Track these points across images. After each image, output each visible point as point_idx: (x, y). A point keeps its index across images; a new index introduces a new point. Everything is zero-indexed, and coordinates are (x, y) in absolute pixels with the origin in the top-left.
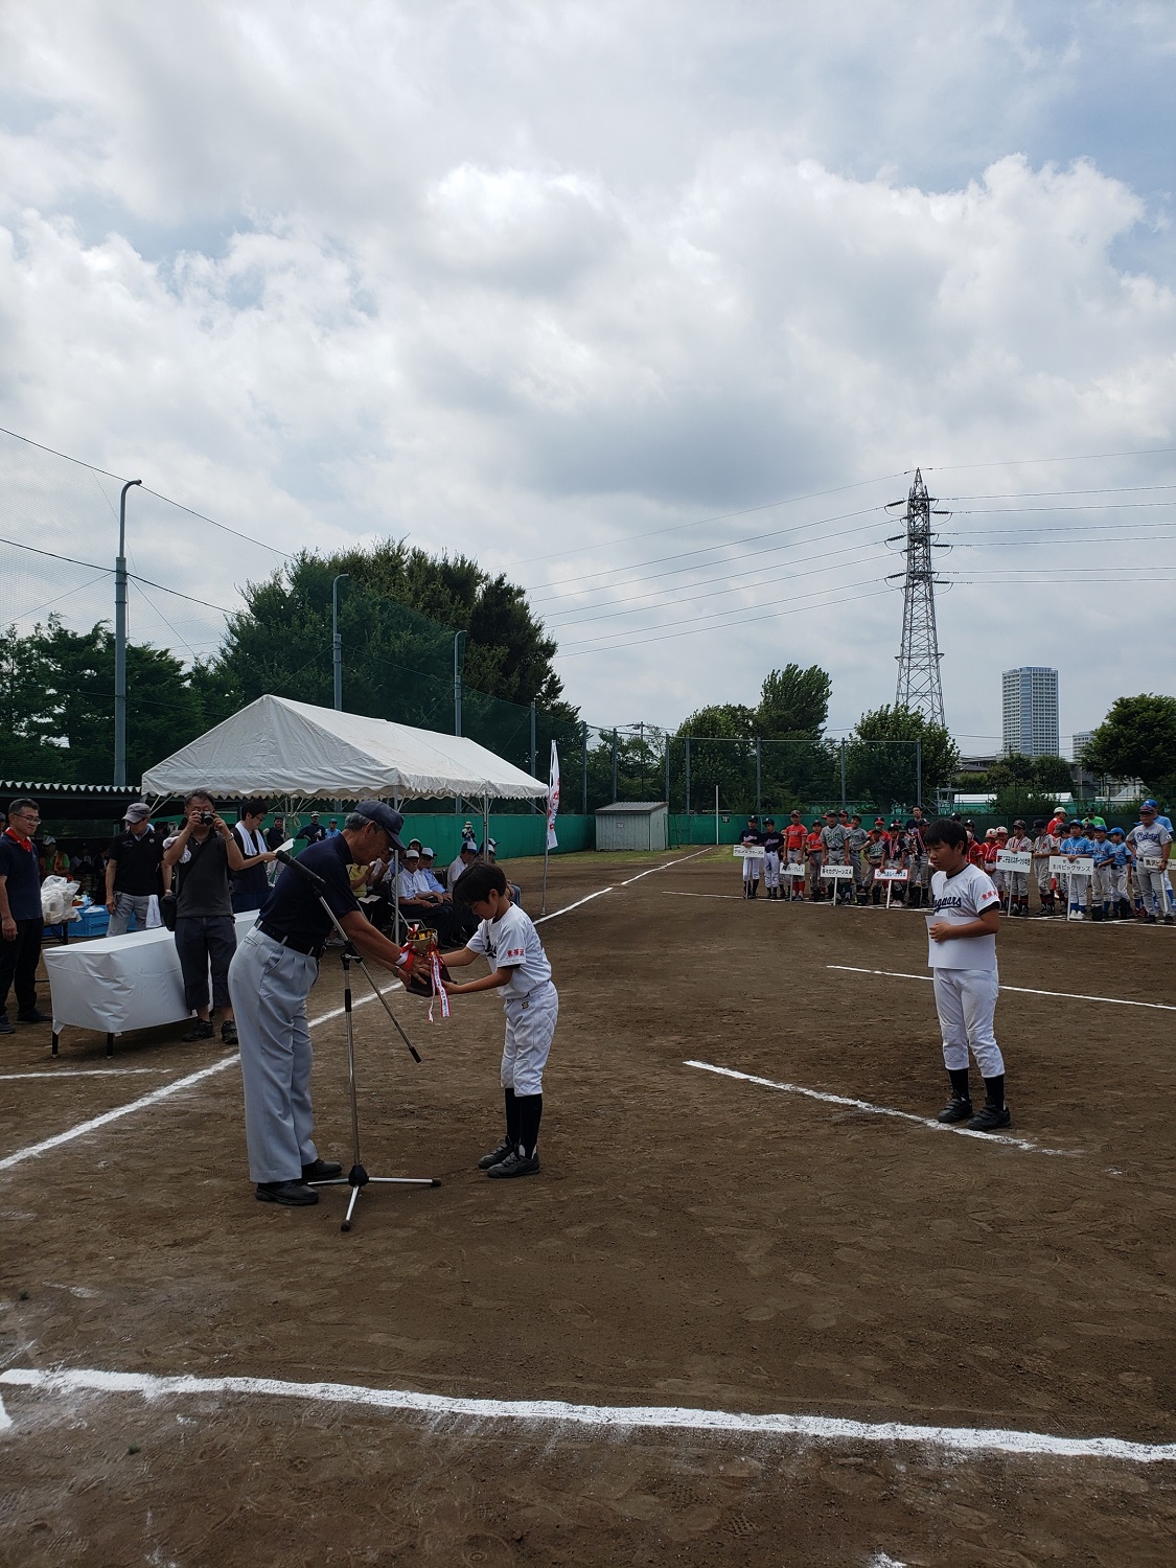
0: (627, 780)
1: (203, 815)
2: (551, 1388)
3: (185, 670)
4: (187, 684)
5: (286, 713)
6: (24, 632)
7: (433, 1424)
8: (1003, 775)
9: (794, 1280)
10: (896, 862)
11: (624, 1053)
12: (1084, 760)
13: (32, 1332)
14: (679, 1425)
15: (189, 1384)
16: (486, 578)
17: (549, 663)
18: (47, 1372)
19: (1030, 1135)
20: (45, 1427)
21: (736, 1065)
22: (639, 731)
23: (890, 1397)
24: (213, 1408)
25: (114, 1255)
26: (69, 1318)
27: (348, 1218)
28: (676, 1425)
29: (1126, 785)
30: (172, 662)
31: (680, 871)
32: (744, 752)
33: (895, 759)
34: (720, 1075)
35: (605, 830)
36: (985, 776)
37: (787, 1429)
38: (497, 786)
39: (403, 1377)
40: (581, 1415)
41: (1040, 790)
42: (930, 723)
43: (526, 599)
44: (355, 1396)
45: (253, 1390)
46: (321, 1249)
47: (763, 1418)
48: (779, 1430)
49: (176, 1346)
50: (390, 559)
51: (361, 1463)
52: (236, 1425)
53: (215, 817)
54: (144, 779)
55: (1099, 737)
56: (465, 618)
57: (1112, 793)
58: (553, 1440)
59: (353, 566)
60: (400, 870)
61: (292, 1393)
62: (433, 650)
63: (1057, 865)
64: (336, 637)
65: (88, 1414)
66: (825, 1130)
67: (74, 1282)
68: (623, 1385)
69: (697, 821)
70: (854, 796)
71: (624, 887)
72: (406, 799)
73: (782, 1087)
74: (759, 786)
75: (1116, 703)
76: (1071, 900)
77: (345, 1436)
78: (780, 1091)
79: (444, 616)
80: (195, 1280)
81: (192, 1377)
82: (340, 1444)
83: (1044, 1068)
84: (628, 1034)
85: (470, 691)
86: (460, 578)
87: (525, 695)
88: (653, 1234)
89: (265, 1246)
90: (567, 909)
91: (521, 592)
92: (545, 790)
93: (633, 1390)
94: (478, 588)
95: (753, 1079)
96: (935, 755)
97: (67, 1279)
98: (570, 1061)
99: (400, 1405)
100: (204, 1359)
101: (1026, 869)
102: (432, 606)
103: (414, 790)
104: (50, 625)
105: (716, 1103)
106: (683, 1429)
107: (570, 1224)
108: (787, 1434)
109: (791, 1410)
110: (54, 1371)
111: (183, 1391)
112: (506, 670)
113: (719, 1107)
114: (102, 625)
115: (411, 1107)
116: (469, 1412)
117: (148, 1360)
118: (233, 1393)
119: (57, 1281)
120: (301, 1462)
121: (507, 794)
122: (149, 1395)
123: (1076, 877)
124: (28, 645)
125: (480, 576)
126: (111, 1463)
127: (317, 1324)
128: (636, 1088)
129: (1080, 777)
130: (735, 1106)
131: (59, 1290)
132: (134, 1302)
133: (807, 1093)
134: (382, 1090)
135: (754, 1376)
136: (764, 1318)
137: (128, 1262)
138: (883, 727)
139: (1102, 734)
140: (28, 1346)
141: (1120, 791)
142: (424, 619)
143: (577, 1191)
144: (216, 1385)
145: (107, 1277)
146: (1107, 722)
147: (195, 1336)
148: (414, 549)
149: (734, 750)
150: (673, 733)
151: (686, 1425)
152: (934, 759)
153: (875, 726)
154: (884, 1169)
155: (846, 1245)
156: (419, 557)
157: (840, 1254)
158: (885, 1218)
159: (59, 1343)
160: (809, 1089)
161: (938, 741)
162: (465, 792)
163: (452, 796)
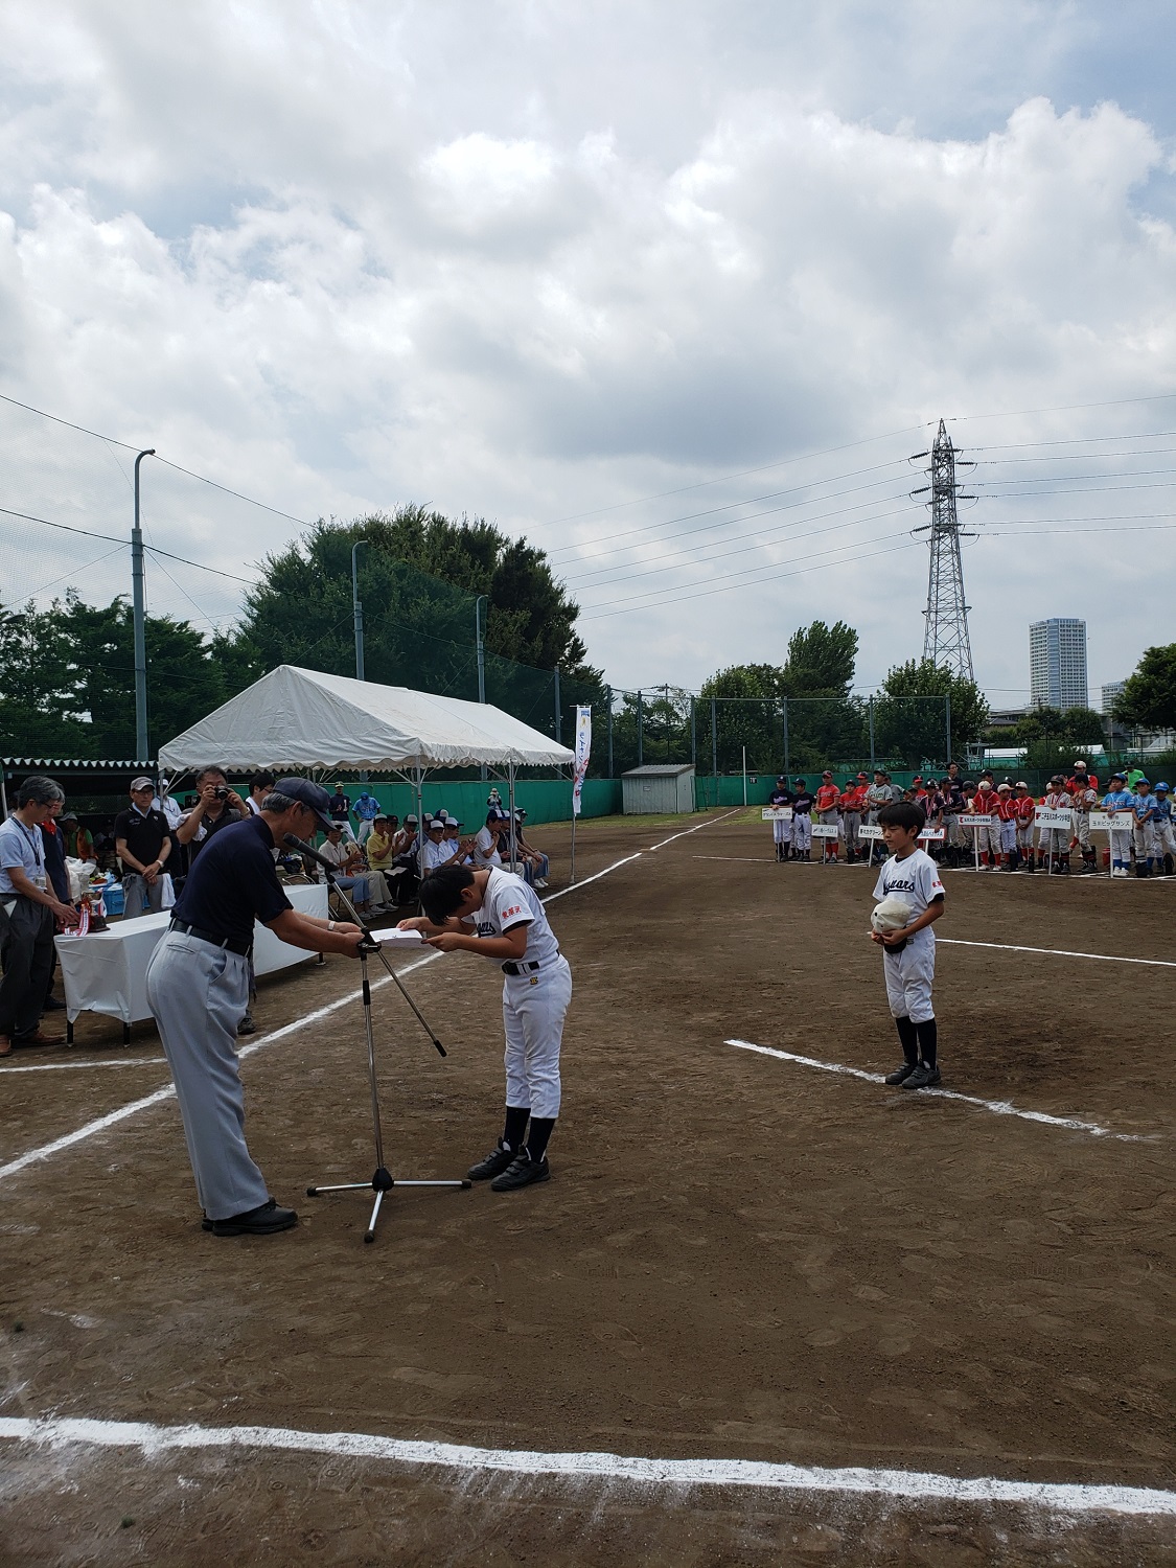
0: (653, 743)
1: (217, 790)
2: (597, 1435)
3: (206, 641)
4: (208, 656)
5: (303, 683)
6: (43, 608)
7: (465, 1485)
8: (1034, 729)
9: (860, 1295)
10: (935, 821)
11: (661, 1032)
12: (1115, 711)
13: (25, 1370)
14: (744, 1482)
15: (194, 1436)
16: (507, 542)
17: (571, 627)
18: (39, 1421)
19: (1101, 1117)
20: (32, 1491)
21: (779, 1044)
22: (663, 693)
23: (980, 1444)
24: (218, 1466)
25: (120, 1275)
26: (66, 1353)
27: (371, 1228)
28: (739, 1482)
29: (1158, 736)
30: (193, 634)
31: (710, 834)
32: (771, 712)
33: (925, 715)
34: (764, 1055)
35: (633, 794)
36: (1015, 730)
37: (864, 1487)
38: (523, 753)
39: (431, 1423)
40: (632, 1470)
41: (1072, 743)
42: (959, 678)
43: (547, 562)
44: (378, 1450)
45: (264, 1443)
46: (343, 1264)
47: (839, 1472)
48: (857, 1489)
49: (181, 1387)
50: (410, 525)
51: (384, 1536)
52: (244, 1488)
53: (229, 791)
54: (160, 754)
55: (1130, 688)
56: (485, 583)
57: (1143, 745)
58: (601, 1503)
59: (374, 533)
60: (425, 841)
61: (307, 1446)
62: (455, 615)
63: (1097, 820)
64: (357, 605)
65: (81, 1475)
66: (879, 1117)
67: (74, 1309)
68: (678, 1430)
69: (724, 782)
70: (883, 753)
71: (653, 852)
72: (429, 769)
73: (830, 1068)
74: (786, 745)
75: (1146, 653)
76: (1114, 857)
77: (366, 1501)
78: (829, 1072)
79: (465, 582)
80: (206, 1303)
81: (197, 1427)
82: (360, 1512)
83: (1107, 1041)
84: (664, 1010)
85: (493, 657)
86: (480, 542)
87: (548, 659)
88: (702, 1241)
89: (282, 1262)
90: (597, 876)
91: (542, 556)
92: (571, 756)
93: (689, 1436)
94: (498, 552)
95: (799, 1059)
96: (965, 710)
97: (67, 1305)
98: (606, 1042)
99: (428, 1459)
100: (211, 1403)
101: (1066, 825)
102: (452, 571)
103: (436, 760)
104: (68, 600)
105: (761, 1087)
106: (748, 1487)
107: (612, 1231)
108: (867, 1494)
109: (870, 1461)
110: (45, 1420)
111: (187, 1445)
112: (528, 634)
113: (765, 1092)
114: (121, 599)
115: (440, 1096)
116: (506, 1468)
117: (149, 1405)
118: (241, 1447)
119: (57, 1308)
120: (316, 1537)
121: (532, 762)
122: (149, 1450)
123: (1117, 833)
124: (47, 620)
125: (500, 540)
126: (102, 1537)
127: (338, 1357)
128: (676, 1072)
129: (1111, 728)
130: (782, 1090)
131: (58, 1318)
132: (138, 1332)
133: (857, 1074)
134: (409, 1078)
135: (824, 1417)
136: (830, 1343)
137: (134, 1284)
138: (911, 683)
139: (1133, 684)
140: (20, 1389)
141: (1151, 742)
142: (444, 584)
143: (617, 1192)
144: (222, 1436)
145: (111, 1302)
146: (1138, 672)
147: (203, 1374)
148: (434, 514)
149: (761, 709)
150: (698, 694)
151: (752, 1483)
152: (964, 714)
153: (903, 681)
154: (947, 1160)
155: (912, 1251)
156: (439, 523)
157: (909, 1263)
158: (953, 1218)
159: (53, 1385)
160: (860, 1069)
161: (967, 695)
162: (491, 760)
163: (476, 764)
